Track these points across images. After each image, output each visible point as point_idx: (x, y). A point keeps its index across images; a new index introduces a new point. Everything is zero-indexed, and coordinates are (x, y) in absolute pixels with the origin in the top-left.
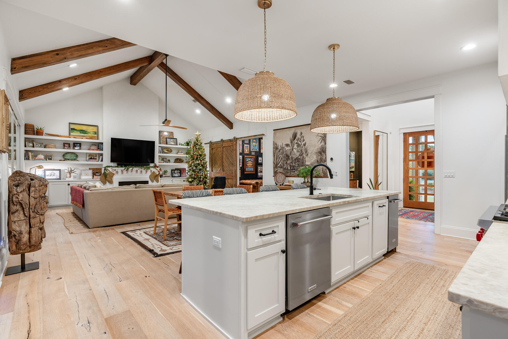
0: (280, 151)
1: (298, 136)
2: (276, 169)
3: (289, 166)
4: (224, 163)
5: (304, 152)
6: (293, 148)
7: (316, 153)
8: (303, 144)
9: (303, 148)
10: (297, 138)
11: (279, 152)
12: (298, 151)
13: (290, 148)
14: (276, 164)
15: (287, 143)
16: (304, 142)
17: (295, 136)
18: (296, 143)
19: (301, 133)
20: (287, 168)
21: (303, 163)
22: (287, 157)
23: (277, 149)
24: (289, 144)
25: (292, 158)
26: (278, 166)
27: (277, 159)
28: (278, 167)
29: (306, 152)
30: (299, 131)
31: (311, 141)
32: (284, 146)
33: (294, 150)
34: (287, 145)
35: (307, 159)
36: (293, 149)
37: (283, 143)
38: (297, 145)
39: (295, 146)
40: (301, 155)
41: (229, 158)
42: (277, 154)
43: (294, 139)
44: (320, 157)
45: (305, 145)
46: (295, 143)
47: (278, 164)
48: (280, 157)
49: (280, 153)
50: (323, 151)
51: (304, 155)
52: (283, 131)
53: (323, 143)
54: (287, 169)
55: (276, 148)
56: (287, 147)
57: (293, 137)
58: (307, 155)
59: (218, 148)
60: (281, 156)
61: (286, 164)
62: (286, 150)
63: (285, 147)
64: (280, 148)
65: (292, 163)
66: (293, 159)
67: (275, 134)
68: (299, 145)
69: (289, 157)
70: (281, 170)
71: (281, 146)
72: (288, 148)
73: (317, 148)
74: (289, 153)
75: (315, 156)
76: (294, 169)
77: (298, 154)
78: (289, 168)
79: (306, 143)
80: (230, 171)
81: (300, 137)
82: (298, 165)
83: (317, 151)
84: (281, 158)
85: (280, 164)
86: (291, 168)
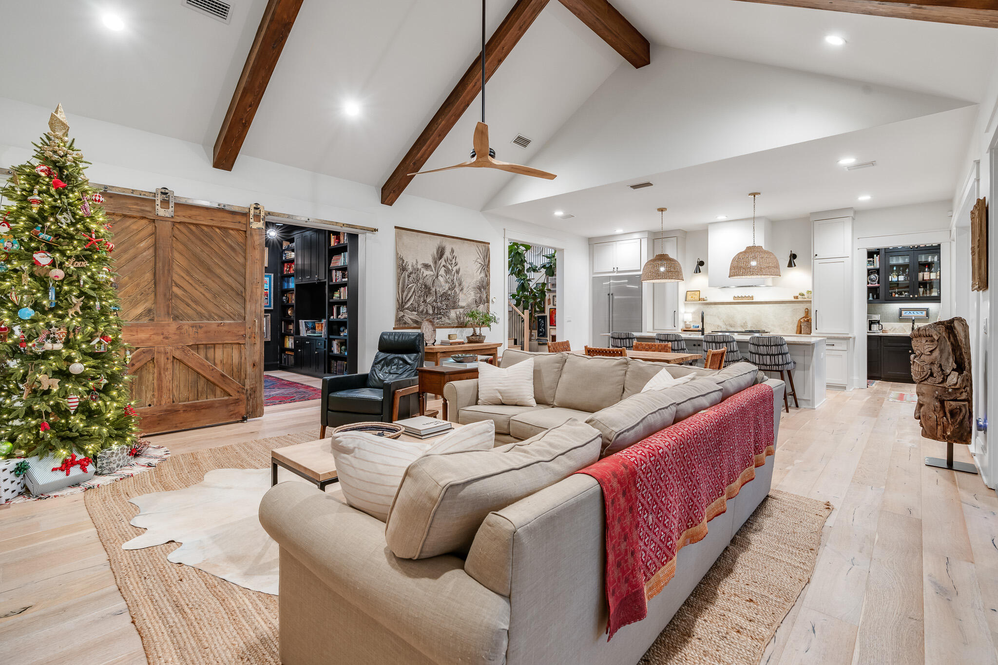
0: (412, 276)
1: (447, 254)
2: (401, 314)
3: (430, 306)
4: (177, 285)
5: (457, 285)
6: (437, 274)
7: (474, 288)
8: (455, 269)
9: (455, 277)
10: (445, 256)
11: (409, 276)
12: (447, 282)
13: (432, 273)
14: (402, 303)
15: (426, 262)
16: (457, 267)
17: (441, 252)
18: (444, 266)
19: (453, 251)
20: (427, 311)
21: (455, 302)
22: (427, 290)
23: (404, 269)
24: (430, 265)
25: (436, 292)
26: (406, 306)
27: (403, 291)
28: (407, 309)
29: (460, 285)
30: (448, 245)
31: (467, 267)
32: (419, 267)
33: (440, 278)
34: (427, 266)
35: (461, 296)
36: (437, 277)
37: (417, 260)
38: (445, 270)
39: (442, 272)
40: (452, 288)
41: (218, 271)
42: (404, 281)
43: (440, 258)
44: (479, 295)
45: (458, 272)
46: (442, 265)
47: (406, 303)
48: (411, 288)
49: (411, 279)
50: (483, 287)
51: (457, 290)
52: (417, 236)
53: (483, 275)
54: (427, 313)
55: (402, 267)
56: (427, 269)
57: (437, 253)
58: (462, 290)
59: (125, 216)
60: (413, 286)
61: (423, 302)
62: (424, 275)
63: (423, 270)
64: (410, 269)
65: (435, 301)
66: (438, 295)
67: (398, 237)
68: (448, 271)
69: (430, 289)
70: (412, 315)
71: (413, 266)
72: (427, 273)
73: (475, 280)
74: (429, 282)
75: (472, 293)
76: (440, 314)
77: (447, 286)
78: (431, 312)
79: (459, 269)
80: (222, 319)
81: (450, 257)
82: (447, 305)
83: (475, 286)
84: (413, 290)
85: (411, 302)
86: (434, 311)
